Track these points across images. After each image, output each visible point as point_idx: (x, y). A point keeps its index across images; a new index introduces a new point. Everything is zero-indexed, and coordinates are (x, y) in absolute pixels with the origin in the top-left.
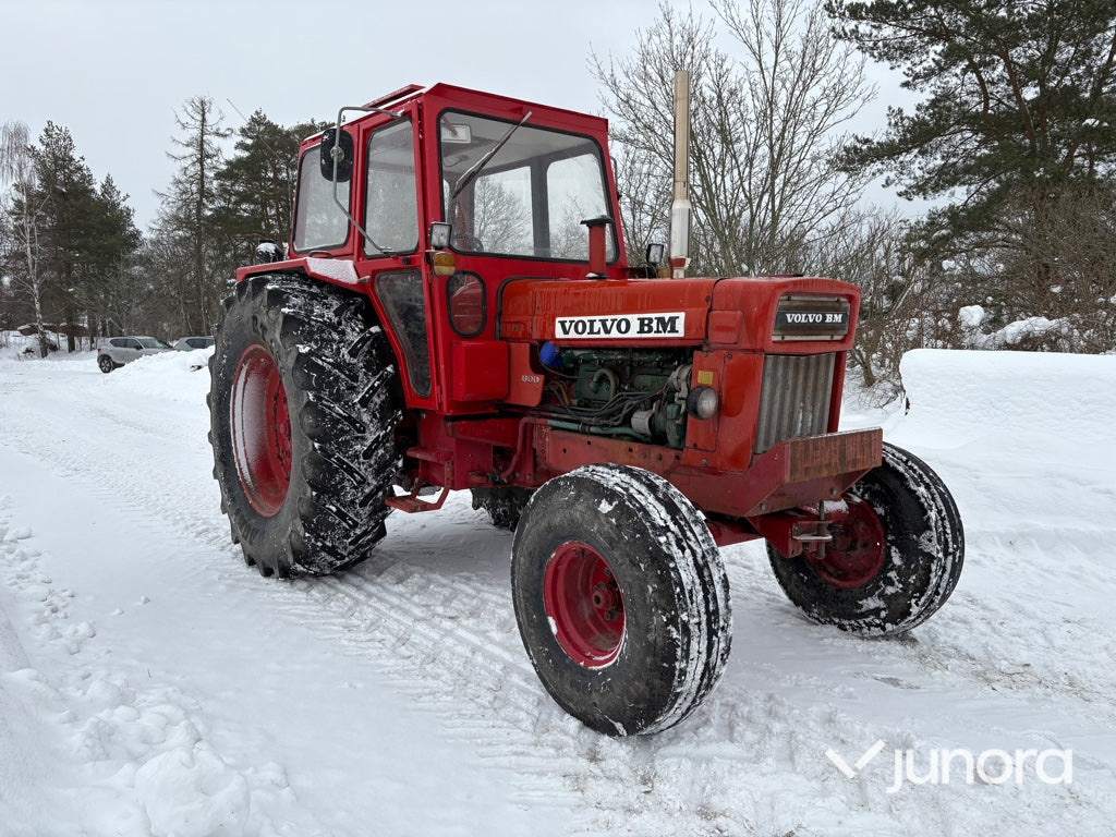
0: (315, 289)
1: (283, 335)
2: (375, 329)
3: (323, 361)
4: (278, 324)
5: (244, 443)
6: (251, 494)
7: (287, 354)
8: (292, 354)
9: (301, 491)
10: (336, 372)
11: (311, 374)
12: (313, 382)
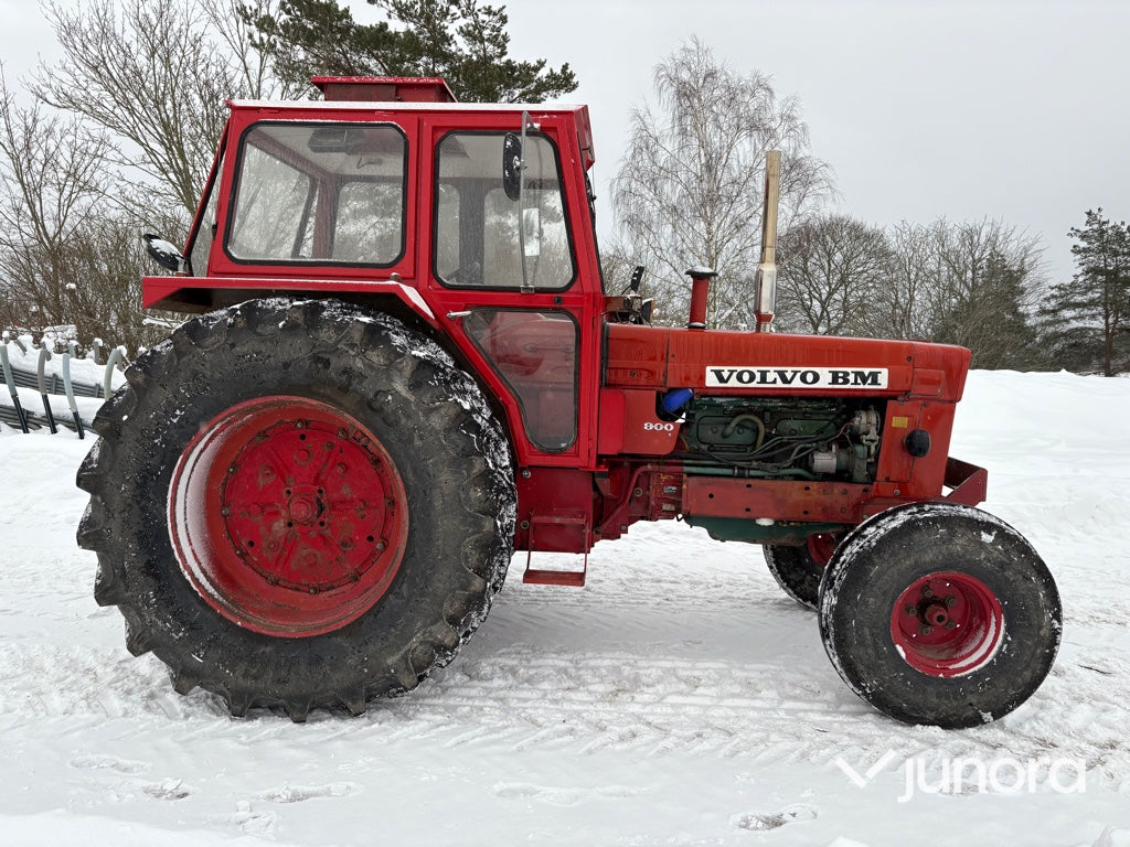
1: (414, 387)
3: (483, 418)
4: (400, 371)
5: (189, 540)
6: (231, 612)
7: (429, 412)
8: (442, 411)
9: (457, 585)
10: (490, 431)
11: (471, 435)
12: (475, 445)
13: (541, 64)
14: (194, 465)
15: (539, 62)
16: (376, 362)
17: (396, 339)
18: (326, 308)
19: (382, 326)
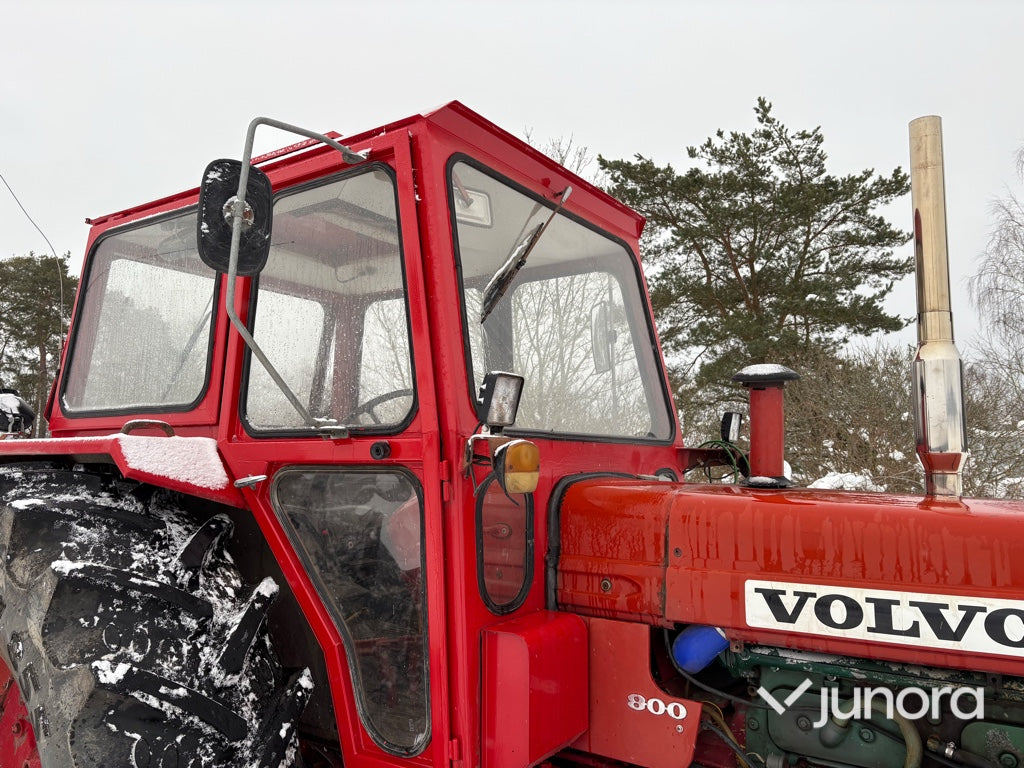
0: (130, 505)
1: (49, 628)
2: (267, 587)
3: (161, 698)
4: (39, 597)
7: (60, 682)
8: (76, 682)
10: (192, 722)
11: (128, 734)
12: (132, 757)
13: (868, 174)
15: (865, 173)
16: (19, 579)
17: (81, 535)
18: (17, 483)
19: (56, 512)
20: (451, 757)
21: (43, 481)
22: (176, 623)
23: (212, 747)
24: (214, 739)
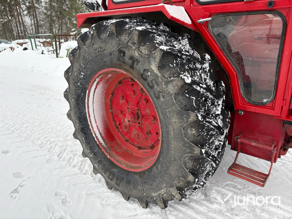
2: (208, 56)
3: (201, 87)
4: (154, 58)
5: (96, 121)
6: (107, 151)
7: (167, 83)
8: (174, 83)
9: (181, 175)
10: (207, 94)
11: (192, 97)
12: (194, 103)
14: (94, 92)
16: (144, 53)
17: (158, 39)
18: (128, 23)
19: (150, 31)
20: (282, 105)
21: (135, 22)
22: (194, 66)
23: (211, 101)
24: (212, 99)
